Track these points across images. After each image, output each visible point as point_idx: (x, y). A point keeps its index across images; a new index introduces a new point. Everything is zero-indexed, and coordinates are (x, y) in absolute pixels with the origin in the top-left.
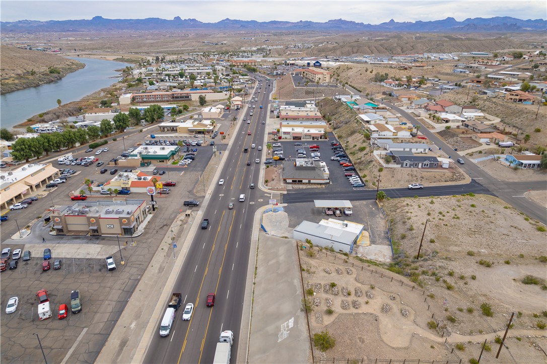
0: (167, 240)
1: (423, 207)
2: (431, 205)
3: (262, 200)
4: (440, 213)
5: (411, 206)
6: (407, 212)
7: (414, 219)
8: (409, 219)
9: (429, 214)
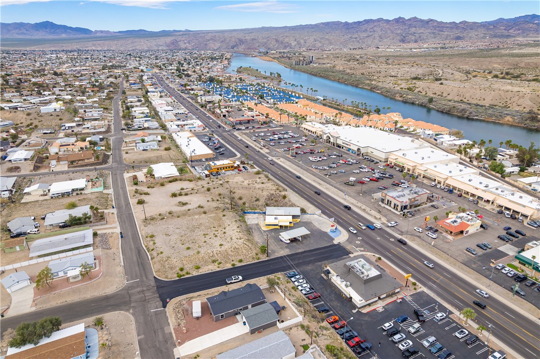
0: (364, 207)
1: (229, 239)
2: (222, 243)
3: (357, 242)
4: (216, 236)
5: (237, 239)
6: (239, 232)
7: (235, 227)
8: (238, 227)
9: (225, 233)
